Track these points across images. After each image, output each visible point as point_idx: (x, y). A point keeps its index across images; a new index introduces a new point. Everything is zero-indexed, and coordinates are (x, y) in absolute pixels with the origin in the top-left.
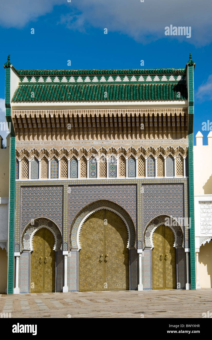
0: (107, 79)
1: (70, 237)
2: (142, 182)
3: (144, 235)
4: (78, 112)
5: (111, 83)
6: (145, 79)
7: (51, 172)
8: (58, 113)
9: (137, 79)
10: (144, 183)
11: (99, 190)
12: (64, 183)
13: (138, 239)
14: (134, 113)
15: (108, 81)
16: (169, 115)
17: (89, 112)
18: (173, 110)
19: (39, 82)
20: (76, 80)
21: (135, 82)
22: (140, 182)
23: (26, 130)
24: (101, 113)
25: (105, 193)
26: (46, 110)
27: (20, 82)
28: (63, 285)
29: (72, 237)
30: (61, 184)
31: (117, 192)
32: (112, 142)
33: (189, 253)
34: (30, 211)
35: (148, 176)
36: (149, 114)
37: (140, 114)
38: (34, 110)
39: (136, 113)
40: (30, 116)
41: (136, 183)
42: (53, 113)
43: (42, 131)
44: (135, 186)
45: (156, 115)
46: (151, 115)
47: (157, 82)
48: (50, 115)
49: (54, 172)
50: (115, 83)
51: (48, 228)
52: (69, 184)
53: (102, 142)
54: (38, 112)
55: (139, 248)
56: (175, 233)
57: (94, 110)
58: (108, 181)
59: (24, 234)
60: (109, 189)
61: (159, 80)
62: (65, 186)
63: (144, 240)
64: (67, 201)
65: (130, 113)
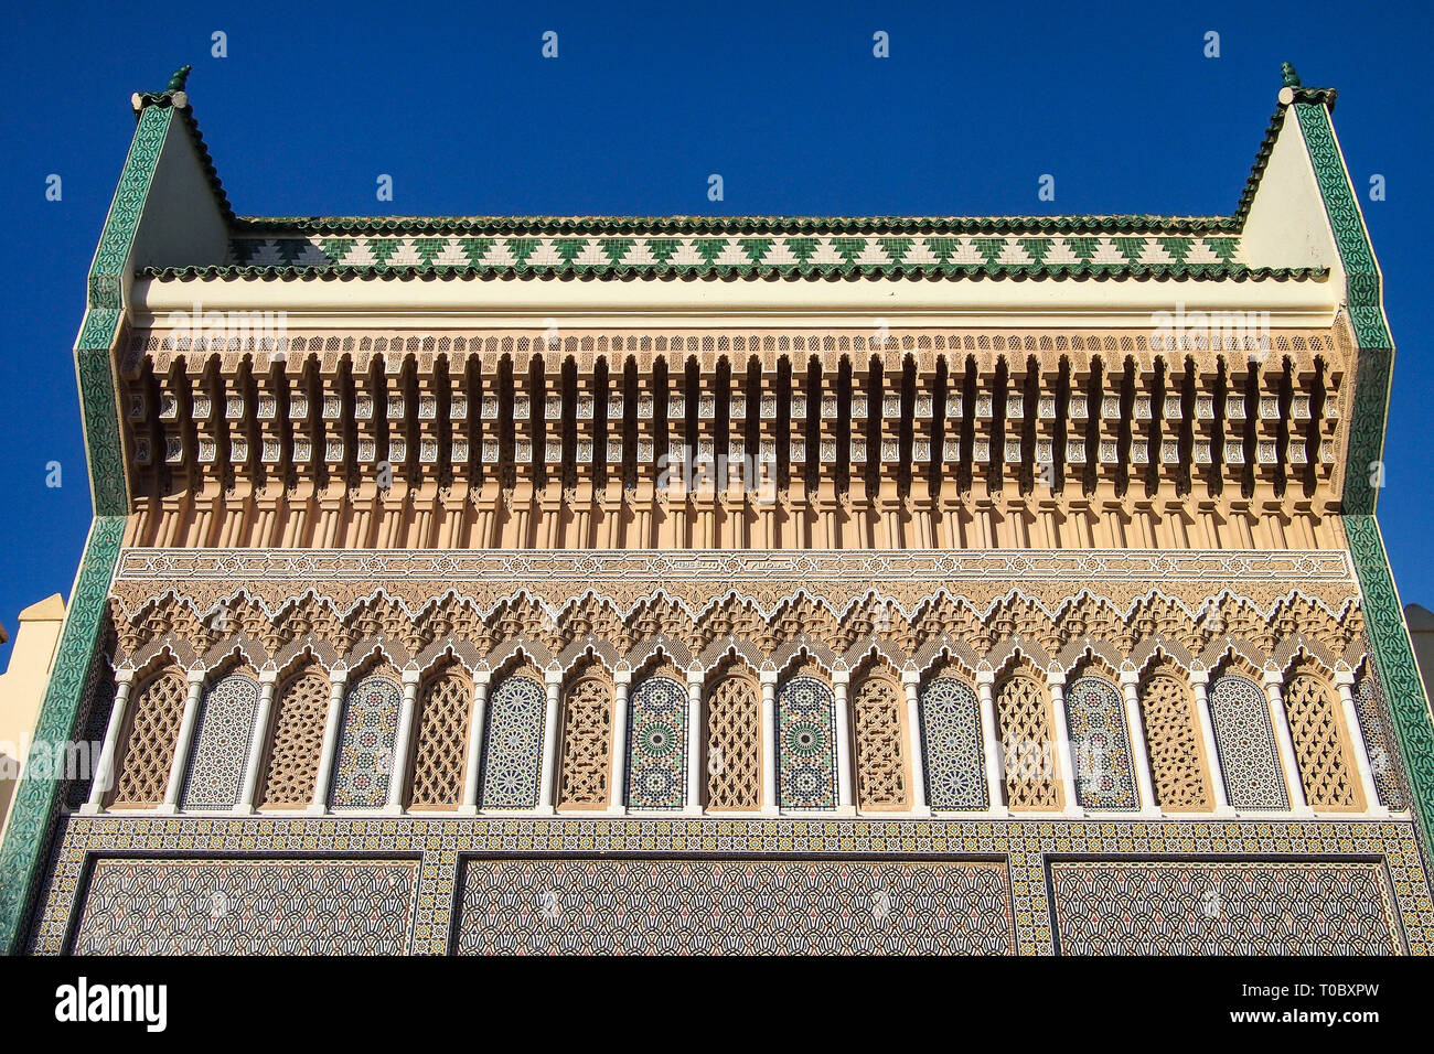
2: (1048, 845)
7: (341, 760)
10: (1063, 848)
11: (701, 901)
12: (427, 835)
22: (1032, 844)
25: (749, 920)
30: (402, 845)
31: (846, 921)
37: (1001, 359)
39: (979, 355)
41: (1001, 847)
42: (405, 352)
48: (377, 366)
52: (464, 845)
58: (770, 829)
60: (781, 897)
62: (433, 857)
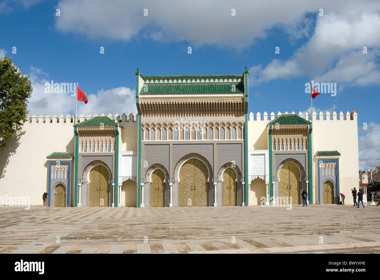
0: (196, 81)
1: (174, 175)
2: (217, 143)
3: (218, 174)
4: (178, 101)
5: (199, 83)
6: (219, 81)
7: (163, 136)
8: (167, 101)
9: (214, 81)
12: (170, 143)
13: (214, 176)
14: (212, 101)
15: (197, 82)
16: (233, 102)
17: (185, 101)
18: (236, 100)
19: (155, 83)
20: (177, 81)
21: (213, 83)
23: (148, 111)
24: (192, 101)
26: (160, 100)
27: (144, 83)
28: (170, 203)
29: (175, 175)
30: (168, 143)
32: (199, 119)
33: (245, 185)
34: (150, 159)
35: (221, 139)
36: (221, 102)
38: (152, 100)
39: (214, 101)
40: (150, 103)
41: (213, 143)
42: (164, 101)
43: (157, 112)
44: (213, 145)
45: (225, 103)
46: (222, 103)
47: (226, 83)
48: (162, 103)
49: (164, 136)
50: (201, 83)
51: (161, 169)
52: (173, 143)
53: (193, 119)
54: (155, 101)
55: (214, 181)
56: (236, 173)
57: (188, 99)
58: (196, 142)
59: (146, 173)
61: (227, 82)
63: (218, 177)
64: (172, 153)
65: (210, 101)
